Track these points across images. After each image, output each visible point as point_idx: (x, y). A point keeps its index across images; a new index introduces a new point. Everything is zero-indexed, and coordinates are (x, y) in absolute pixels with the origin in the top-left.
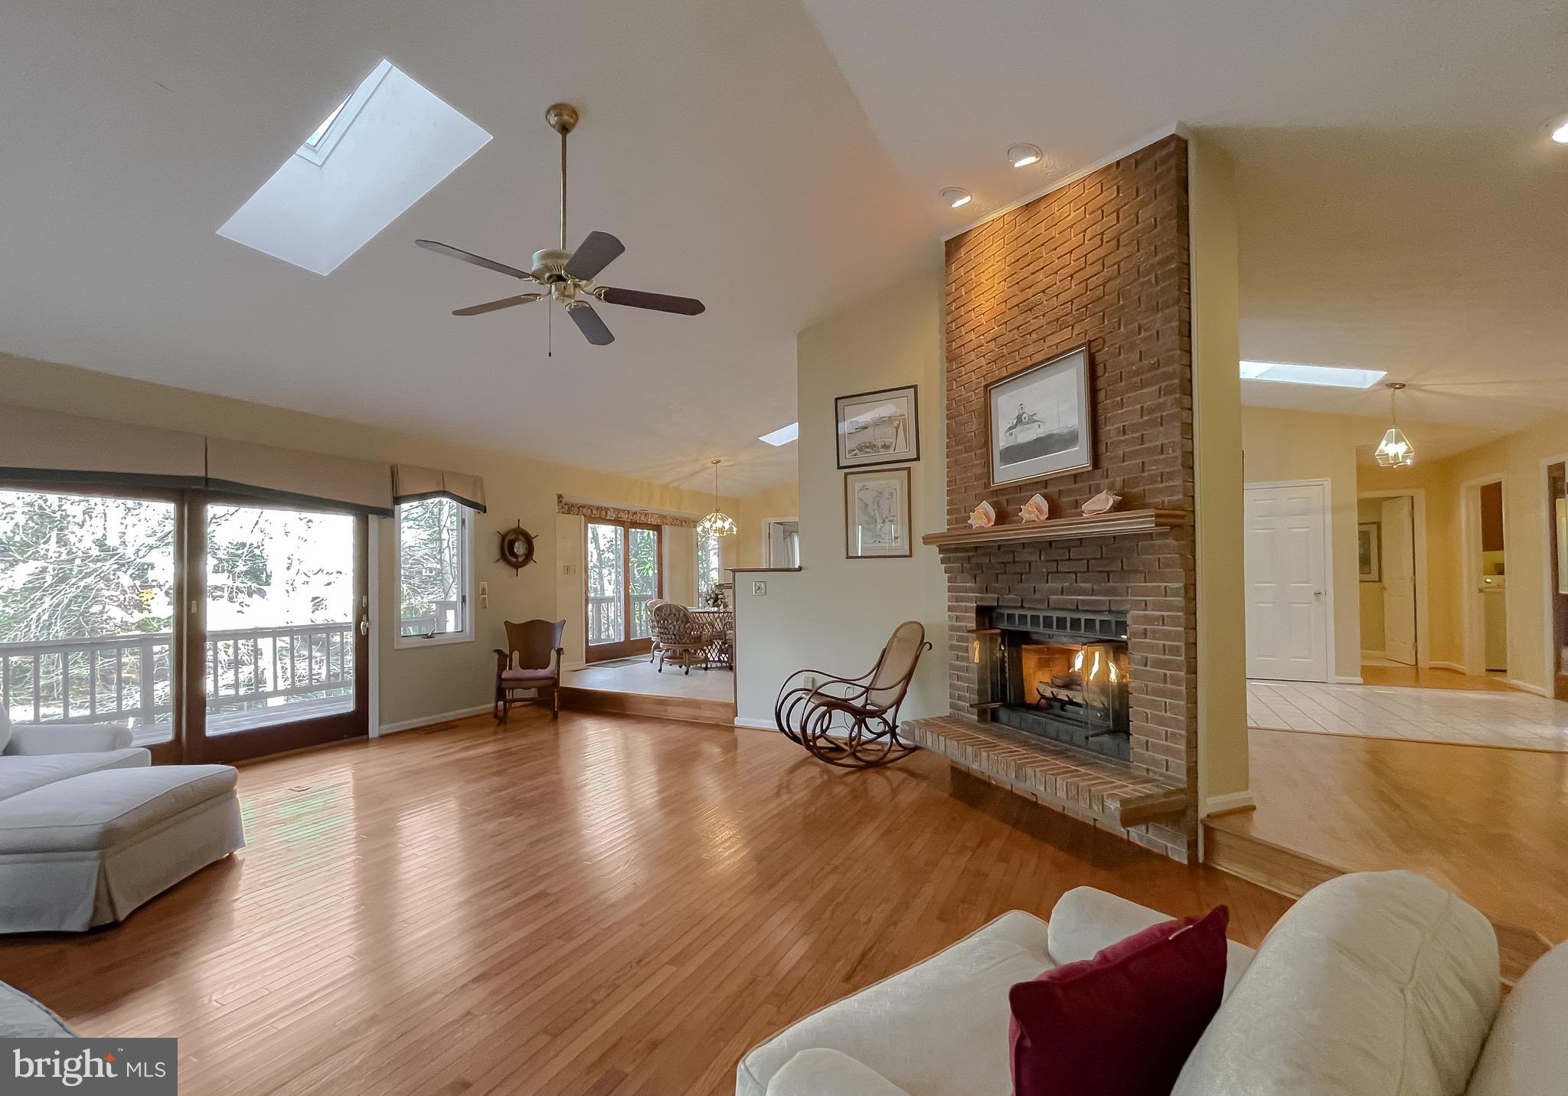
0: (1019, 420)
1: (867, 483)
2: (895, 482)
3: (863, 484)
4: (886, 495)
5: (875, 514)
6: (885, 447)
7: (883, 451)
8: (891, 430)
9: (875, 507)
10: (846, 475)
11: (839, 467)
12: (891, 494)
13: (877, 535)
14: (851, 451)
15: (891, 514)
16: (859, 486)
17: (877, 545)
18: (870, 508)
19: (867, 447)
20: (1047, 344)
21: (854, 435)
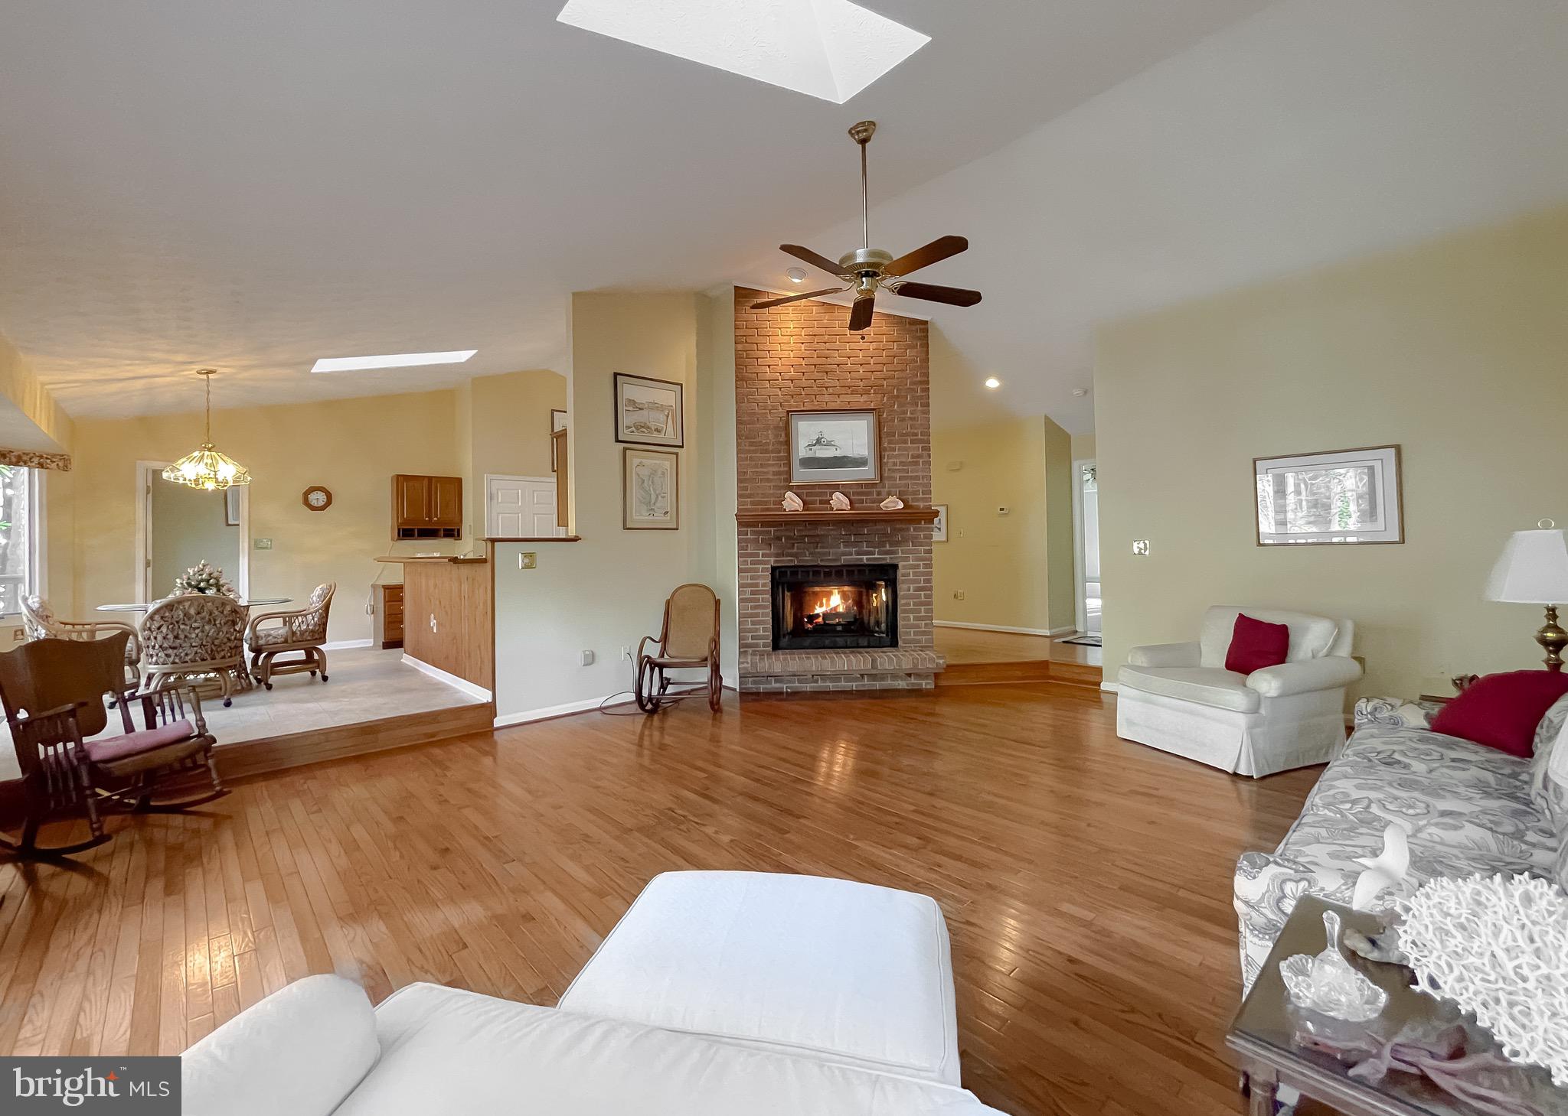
0: (818, 441)
1: (643, 461)
2: (666, 463)
3: (639, 460)
4: (660, 473)
5: (650, 490)
6: (657, 430)
7: (655, 434)
8: (662, 418)
9: (650, 483)
10: (625, 449)
11: (617, 441)
12: (663, 473)
13: (652, 509)
14: (628, 427)
15: (663, 491)
16: (636, 461)
17: (651, 518)
18: (646, 484)
19: (643, 427)
20: (841, 399)
21: (631, 413)
